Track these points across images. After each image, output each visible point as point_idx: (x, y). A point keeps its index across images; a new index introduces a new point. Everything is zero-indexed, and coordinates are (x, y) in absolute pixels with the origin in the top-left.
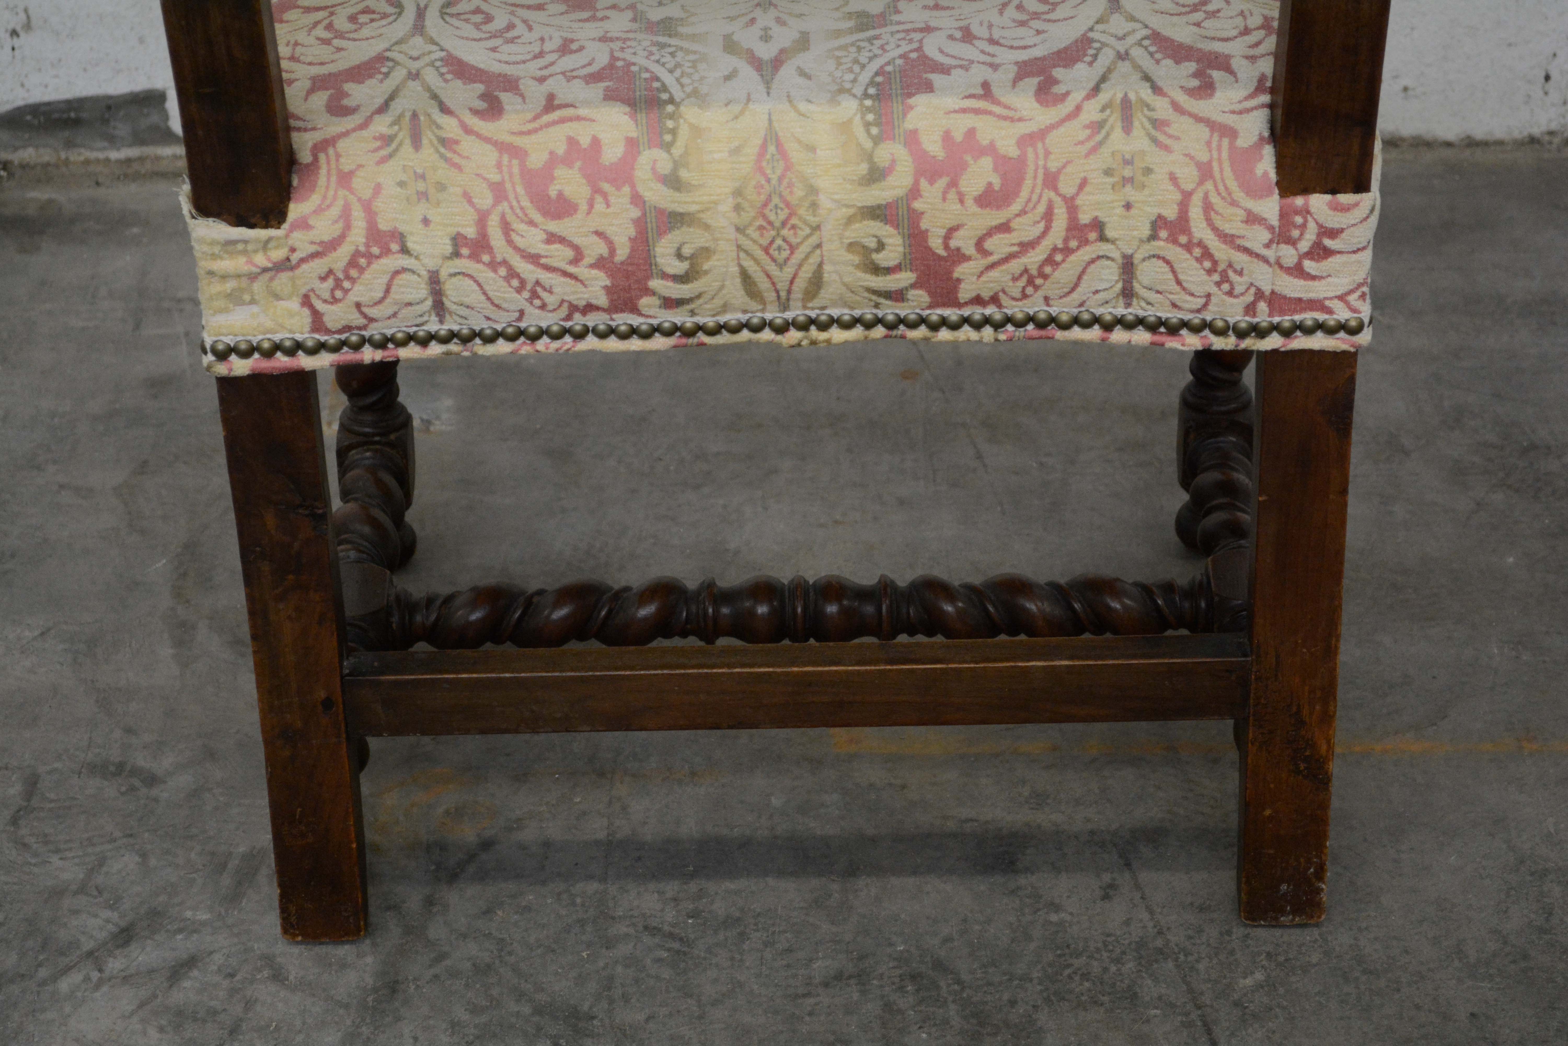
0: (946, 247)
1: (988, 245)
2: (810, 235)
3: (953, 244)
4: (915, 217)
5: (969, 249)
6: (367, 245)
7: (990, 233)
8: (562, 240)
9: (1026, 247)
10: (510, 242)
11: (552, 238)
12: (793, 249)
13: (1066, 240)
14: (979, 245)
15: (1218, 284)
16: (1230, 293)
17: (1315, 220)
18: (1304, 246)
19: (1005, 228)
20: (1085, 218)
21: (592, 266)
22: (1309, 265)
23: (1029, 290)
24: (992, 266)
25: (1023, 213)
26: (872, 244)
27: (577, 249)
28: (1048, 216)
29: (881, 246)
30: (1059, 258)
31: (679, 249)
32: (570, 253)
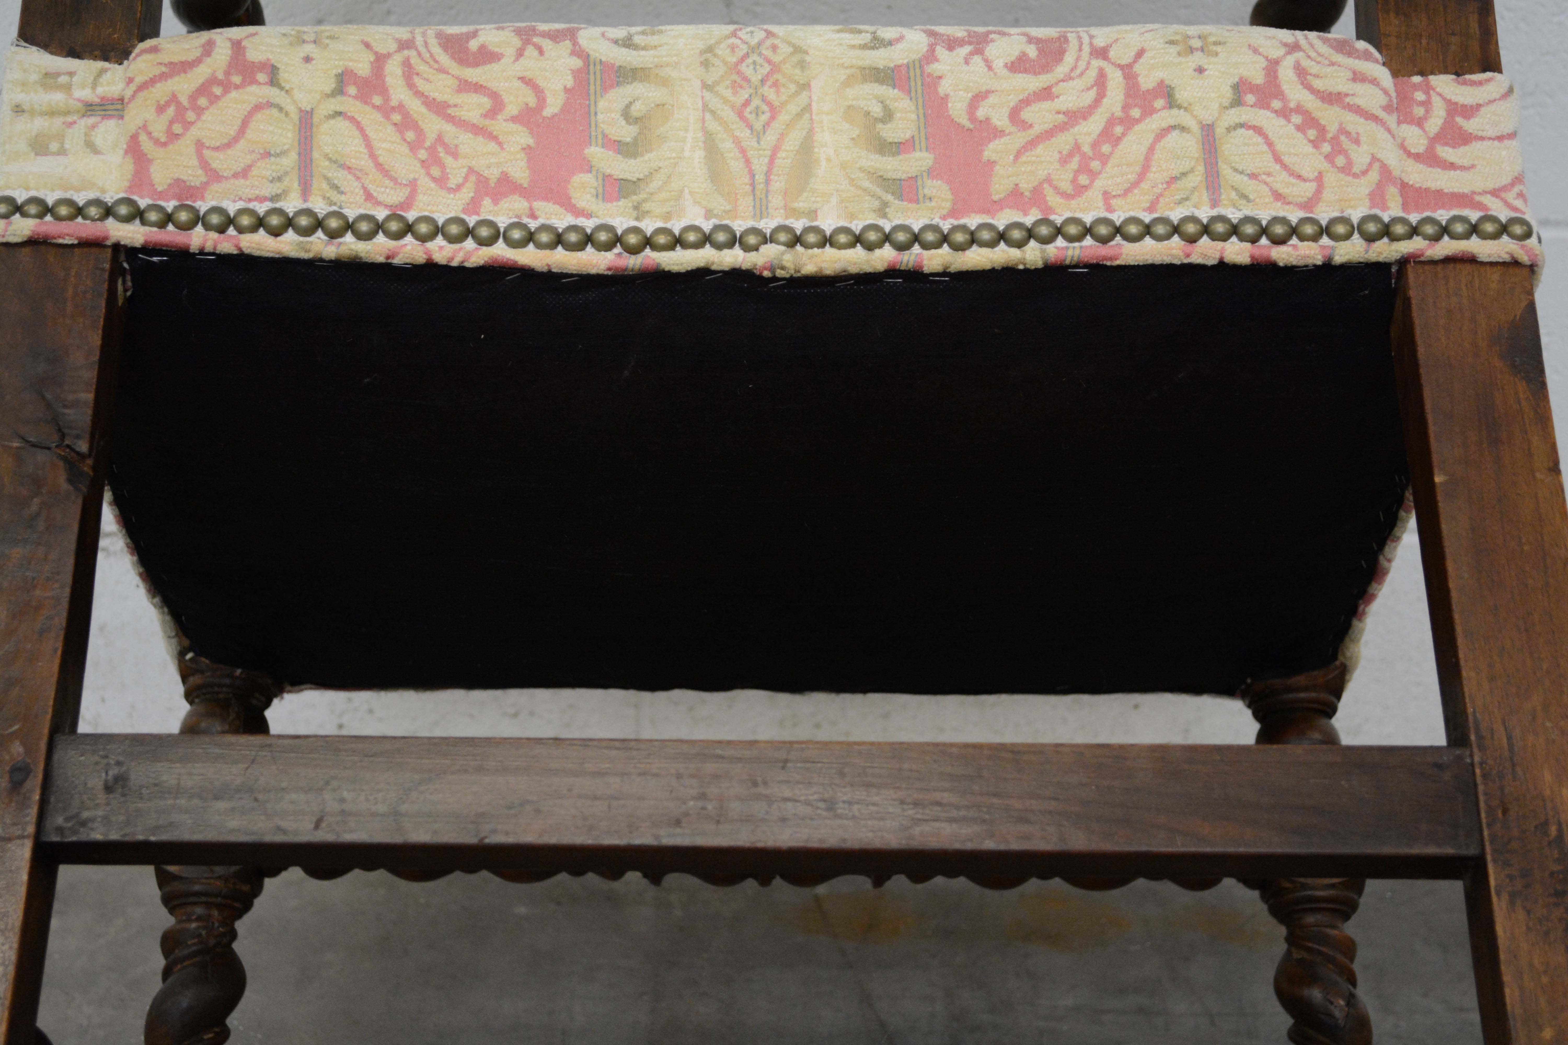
0: (972, 118)
1: (1027, 114)
2: (797, 93)
3: (981, 114)
4: (931, 83)
5: (1000, 119)
6: (227, 73)
7: (1026, 102)
8: (478, 88)
9: (1075, 117)
10: (411, 85)
11: (466, 86)
12: (774, 112)
13: (1126, 108)
14: (1014, 115)
15: (1330, 158)
16: (1347, 170)
17: (1440, 95)
18: (1435, 124)
19: (1046, 94)
20: (1147, 82)
21: (514, 119)
22: (1445, 152)
23: (1083, 180)
24: (1032, 144)
25: (1068, 78)
26: (877, 110)
27: (495, 96)
28: (1101, 82)
29: (888, 116)
30: (1118, 130)
31: (629, 106)
32: (486, 102)
